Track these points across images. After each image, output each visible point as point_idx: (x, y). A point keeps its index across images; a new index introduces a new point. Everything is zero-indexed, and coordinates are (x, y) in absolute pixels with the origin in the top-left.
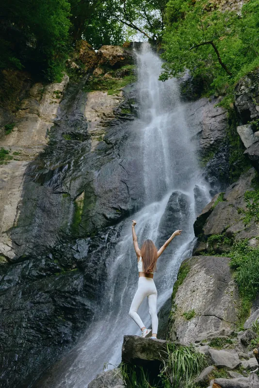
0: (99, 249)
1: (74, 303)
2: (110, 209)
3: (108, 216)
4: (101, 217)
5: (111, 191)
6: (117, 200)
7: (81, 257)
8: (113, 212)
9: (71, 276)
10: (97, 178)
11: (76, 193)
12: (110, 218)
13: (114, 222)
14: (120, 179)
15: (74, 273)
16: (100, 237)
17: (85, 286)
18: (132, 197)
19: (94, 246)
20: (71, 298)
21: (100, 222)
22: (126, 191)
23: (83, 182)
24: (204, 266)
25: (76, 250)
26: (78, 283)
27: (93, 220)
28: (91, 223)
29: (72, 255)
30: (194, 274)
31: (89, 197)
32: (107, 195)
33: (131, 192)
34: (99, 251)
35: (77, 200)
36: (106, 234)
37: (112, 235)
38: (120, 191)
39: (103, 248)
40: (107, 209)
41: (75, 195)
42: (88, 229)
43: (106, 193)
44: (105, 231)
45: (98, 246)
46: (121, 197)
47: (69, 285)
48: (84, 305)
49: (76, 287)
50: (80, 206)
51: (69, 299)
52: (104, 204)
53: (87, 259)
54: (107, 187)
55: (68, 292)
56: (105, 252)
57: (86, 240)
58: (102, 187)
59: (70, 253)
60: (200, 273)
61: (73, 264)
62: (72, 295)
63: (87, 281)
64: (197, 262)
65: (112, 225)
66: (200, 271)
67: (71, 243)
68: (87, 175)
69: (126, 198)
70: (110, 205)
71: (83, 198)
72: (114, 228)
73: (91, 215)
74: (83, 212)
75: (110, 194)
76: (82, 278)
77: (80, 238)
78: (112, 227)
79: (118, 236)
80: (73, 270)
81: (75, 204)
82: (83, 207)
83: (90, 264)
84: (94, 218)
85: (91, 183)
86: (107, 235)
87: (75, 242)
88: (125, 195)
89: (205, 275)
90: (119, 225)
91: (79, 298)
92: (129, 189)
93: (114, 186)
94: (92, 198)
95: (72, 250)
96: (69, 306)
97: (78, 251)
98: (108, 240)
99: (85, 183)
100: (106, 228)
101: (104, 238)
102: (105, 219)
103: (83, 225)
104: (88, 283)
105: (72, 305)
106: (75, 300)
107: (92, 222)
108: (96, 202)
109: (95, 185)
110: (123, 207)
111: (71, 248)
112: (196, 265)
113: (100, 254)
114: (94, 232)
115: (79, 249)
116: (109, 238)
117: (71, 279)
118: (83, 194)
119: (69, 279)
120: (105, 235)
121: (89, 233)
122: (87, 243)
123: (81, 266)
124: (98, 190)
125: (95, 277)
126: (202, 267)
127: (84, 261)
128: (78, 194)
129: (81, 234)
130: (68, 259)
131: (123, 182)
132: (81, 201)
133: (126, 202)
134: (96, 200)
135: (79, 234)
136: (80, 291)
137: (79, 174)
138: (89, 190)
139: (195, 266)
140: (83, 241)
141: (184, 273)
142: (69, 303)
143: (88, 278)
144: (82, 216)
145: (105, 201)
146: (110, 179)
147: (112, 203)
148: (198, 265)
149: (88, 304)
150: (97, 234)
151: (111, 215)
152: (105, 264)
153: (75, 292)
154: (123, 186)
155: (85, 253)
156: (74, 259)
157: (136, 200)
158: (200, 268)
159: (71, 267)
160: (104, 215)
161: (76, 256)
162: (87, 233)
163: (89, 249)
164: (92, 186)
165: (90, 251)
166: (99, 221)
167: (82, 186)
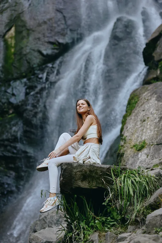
0: (37, 90)
1: (15, 151)
2: (46, 44)
3: (45, 52)
4: (36, 54)
5: (45, 23)
6: (53, 33)
7: (18, 101)
8: (49, 48)
9: (9, 123)
10: (28, 8)
11: (5, 28)
12: (47, 54)
13: (51, 58)
14: (55, 8)
15: (12, 119)
16: (37, 77)
17: (25, 132)
18: (71, 27)
19: (31, 88)
20: (11, 146)
21: (36, 60)
22: (63, 22)
23: (12, 15)
24: (155, 93)
25: (11, 93)
26: (17, 129)
27: (27, 58)
28: (26, 62)
29: (8, 99)
30: (144, 103)
31: (21, 32)
32: (41, 28)
33: (69, 22)
34: (37, 93)
35: (7, 36)
36: (44, 72)
37: (51, 73)
38: (56, 23)
39: (42, 89)
40: (42, 44)
41: (5, 31)
42: (23, 69)
43: (39, 25)
44: (42, 70)
45: (36, 87)
46: (58, 29)
47: (7, 132)
48: (26, 152)
49: (15, 134)
50: (11, 44)
51: (9, 148)
52: (39, 39)
53: (24, 103)
54: (41, 18)
55: (8, 140)
56: (45, 93)
57: (21, 82)
58: (35, 19)
59: (5, 97)
60: (151, 101)
61: (9, 109)
62: (11, 142)
63: (27, 126)
64: (147, 90)
65: (49, 62)
66: (151, 99)
67: (5, 86)
68: (15, 6)
69: (63, 30)
70: (46, 39)
71: (14, 34)
72: (53, 65)
73: (24, 53)
74: (15, 50)
75: (45, 27)
76: (20, 124)
77: (15, 80)
78: (50, 65)
79: (58, 73)
80: (10, 116)
81: (5, 41)
82: (16, 44)
83: (29, 107)
84: (29, 56)
85: (21, 15)
86: (45, 75)
87: (10, 85)
88: (62, 26)
89: (156, 102)
90: (58, 62)
91: (19, 146)
92: (67, 19)
93: (48, 17)
94: (24, 33)
95: (7, 94)
96: (10, 154)
97: (13, 95)
98: (47, 79)
99: (15, 16)
100: (44, 66)
101: (41, 78)
102: (41, 57)
103: (17, 65)
104: (28, 129)
105: (13, 153)
106: (15, 148)
107: (27, 60)
108: (28, 38)
109: (26, 18)
110: (61, 41)
111: (6, 92)
112: (146, 93)
113: (39, 96)
114: (30, 72)
115: (14, 92)
116: (48, 77)
117: (8, 126)
118: (13, 29)
119: (6, 126)
120: (43, 74)
121: (24, 74)
122: (23, 85)
123: (19, 110)
124: (30, 23)
125: (35, 121)
126: (153, 94)
127: (22, 105)
128: (7, 29)
129: (15, 75)
130: (4, 104)
131: (59, 11)
132: (11, 38)
133: (64, 35)
134: (28, 35)
135: (12, 75)
136: (21, 138)
137: (6, 5)
138: (19, 23)
139: (144, 94)
140: (18, 83)
141: (133, 103)
142: (9, 151)
143: (28, 123)
144: (15, 54)
145: (40, 36)
146: (43, 9)
147: (48, 37)
148: (148, 93)
149: (30, 151)
150: (34, 74)
151: (47, 50)
152: (45, 106)
153: (15, 139)
154: (59, 16)
155: (22, 96)
156: (10, 103)
157: (75, 31)
158: (151, 95)
159: (7, 112)
160: (40, 52)
161: (13, 100)
162: (22, 73)
163: (26, 91)
164: (23, 19)
165: (27, 94)
166: (34, 59)
167: (11, 20)
